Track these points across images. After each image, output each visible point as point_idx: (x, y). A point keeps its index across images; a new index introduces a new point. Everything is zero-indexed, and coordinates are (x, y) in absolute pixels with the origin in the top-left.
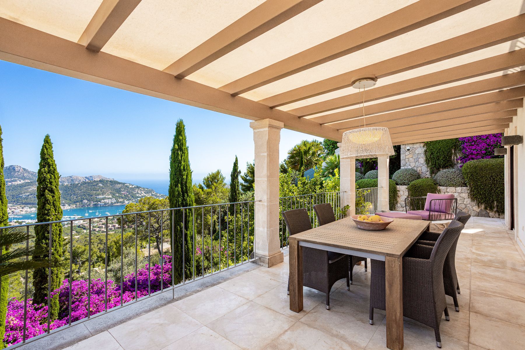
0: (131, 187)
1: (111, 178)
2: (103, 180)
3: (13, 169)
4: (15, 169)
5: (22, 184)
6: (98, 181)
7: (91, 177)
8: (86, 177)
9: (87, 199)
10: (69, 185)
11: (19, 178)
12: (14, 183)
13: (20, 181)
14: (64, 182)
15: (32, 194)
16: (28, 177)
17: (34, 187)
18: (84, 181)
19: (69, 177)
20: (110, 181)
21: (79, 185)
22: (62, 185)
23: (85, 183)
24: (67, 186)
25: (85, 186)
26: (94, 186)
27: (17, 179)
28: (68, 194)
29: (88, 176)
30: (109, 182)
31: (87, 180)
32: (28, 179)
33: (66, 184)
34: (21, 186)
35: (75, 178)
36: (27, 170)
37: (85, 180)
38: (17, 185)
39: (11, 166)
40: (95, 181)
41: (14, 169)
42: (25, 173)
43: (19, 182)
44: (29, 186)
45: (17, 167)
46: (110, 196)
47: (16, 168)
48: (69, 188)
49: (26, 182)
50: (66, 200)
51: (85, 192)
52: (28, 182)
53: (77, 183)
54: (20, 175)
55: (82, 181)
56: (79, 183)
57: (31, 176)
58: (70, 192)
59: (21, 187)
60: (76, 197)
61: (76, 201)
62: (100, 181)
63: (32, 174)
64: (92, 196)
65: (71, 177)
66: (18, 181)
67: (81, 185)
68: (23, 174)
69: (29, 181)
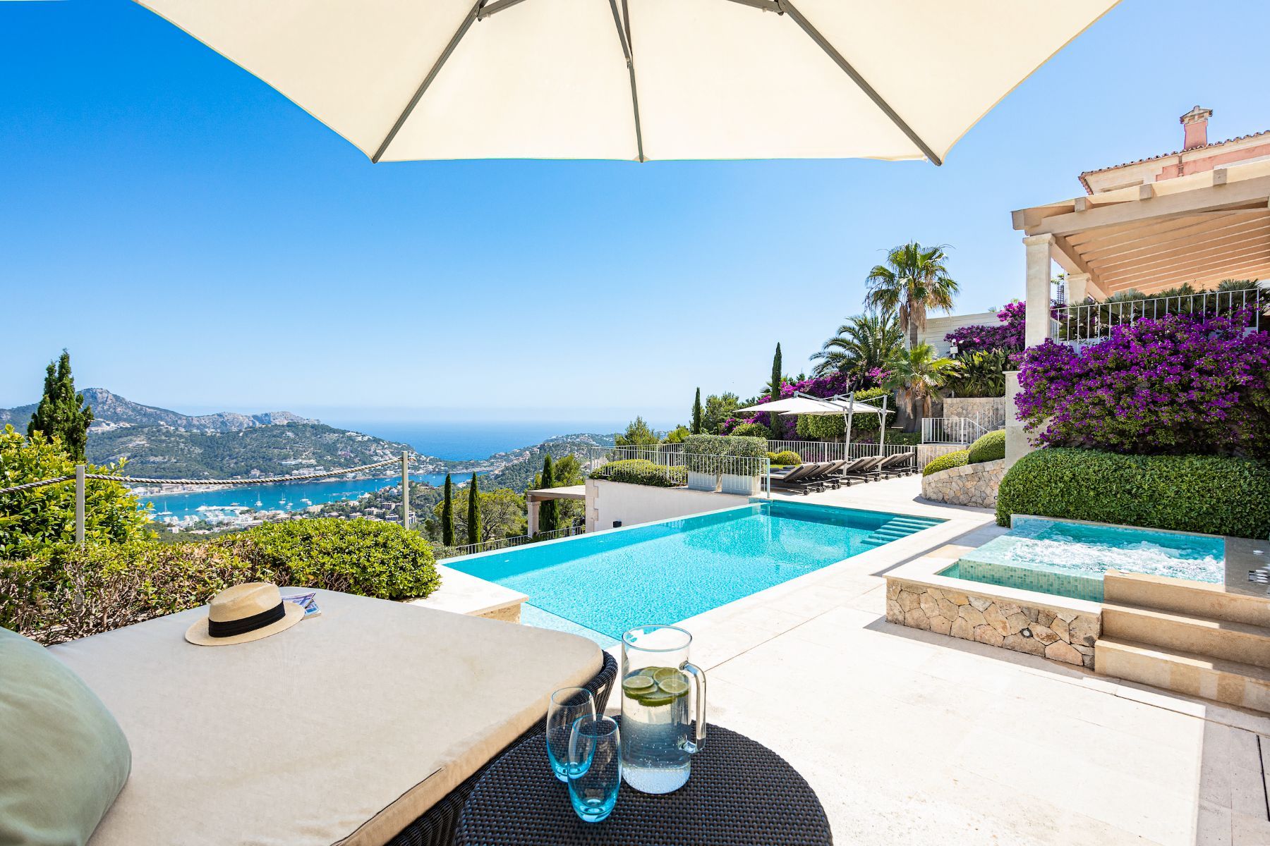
0: (360, 439)
1: (311, 418)
2: (295, 423)
3: (92, 396)
4: (96, 398)
5: (113, 432)
6: (283, 426)
7: (266, 415)
8: (255, 417)
9: (259, 468)
10: (218, 435)
11: (106, 418)
12: (96, 428)
13: (108, 425)
14: (205, 426)
15: (136, 456)
16: (125, 417)
17: (139, 439)
18: (251, 424)
19: (216, 416)
20: (313, 427)
21: (241, 434)
22: (202, 435)
23: (252, 430)
24: (212, 438)
25: (254, 436)
26: (274, 436)
27: (102, 420)
28: (216, 456)
29: (259, 413)
30: (309, 429)
31: (258, 425)
32: (125, 420)
33: (209, 432)
34: (111, 436)
35: (230, 418)
36: (123, 399)
37: (254, 423)
38: (103, 434)
39: (88, 390)
40: (276, 425)
41: (94, 396)
42: (119, 406)
43: (105, 428)
44: (129, 438)
45: (101, 393)
46: (313, 461)
47: (99, 395)
48: (217, 443)
49: (121, 428)
50: (213, 468)
51: (254, 452)
52: (126, 428)
53: (234, 429)
54: (108, 410)
55: (245, 426)
56: (240, 431)
57: (130, 413)
58: (221, 451)
59: (111, 438)
60: (236, 463)
61: (234, 472)
62: (289, 425)
63: (134, 410)
64: (270, 460)
65: (220, 415)
66: (104, 424)
67: (246, 434)
68: (115, 409)
69: (128, 426)
